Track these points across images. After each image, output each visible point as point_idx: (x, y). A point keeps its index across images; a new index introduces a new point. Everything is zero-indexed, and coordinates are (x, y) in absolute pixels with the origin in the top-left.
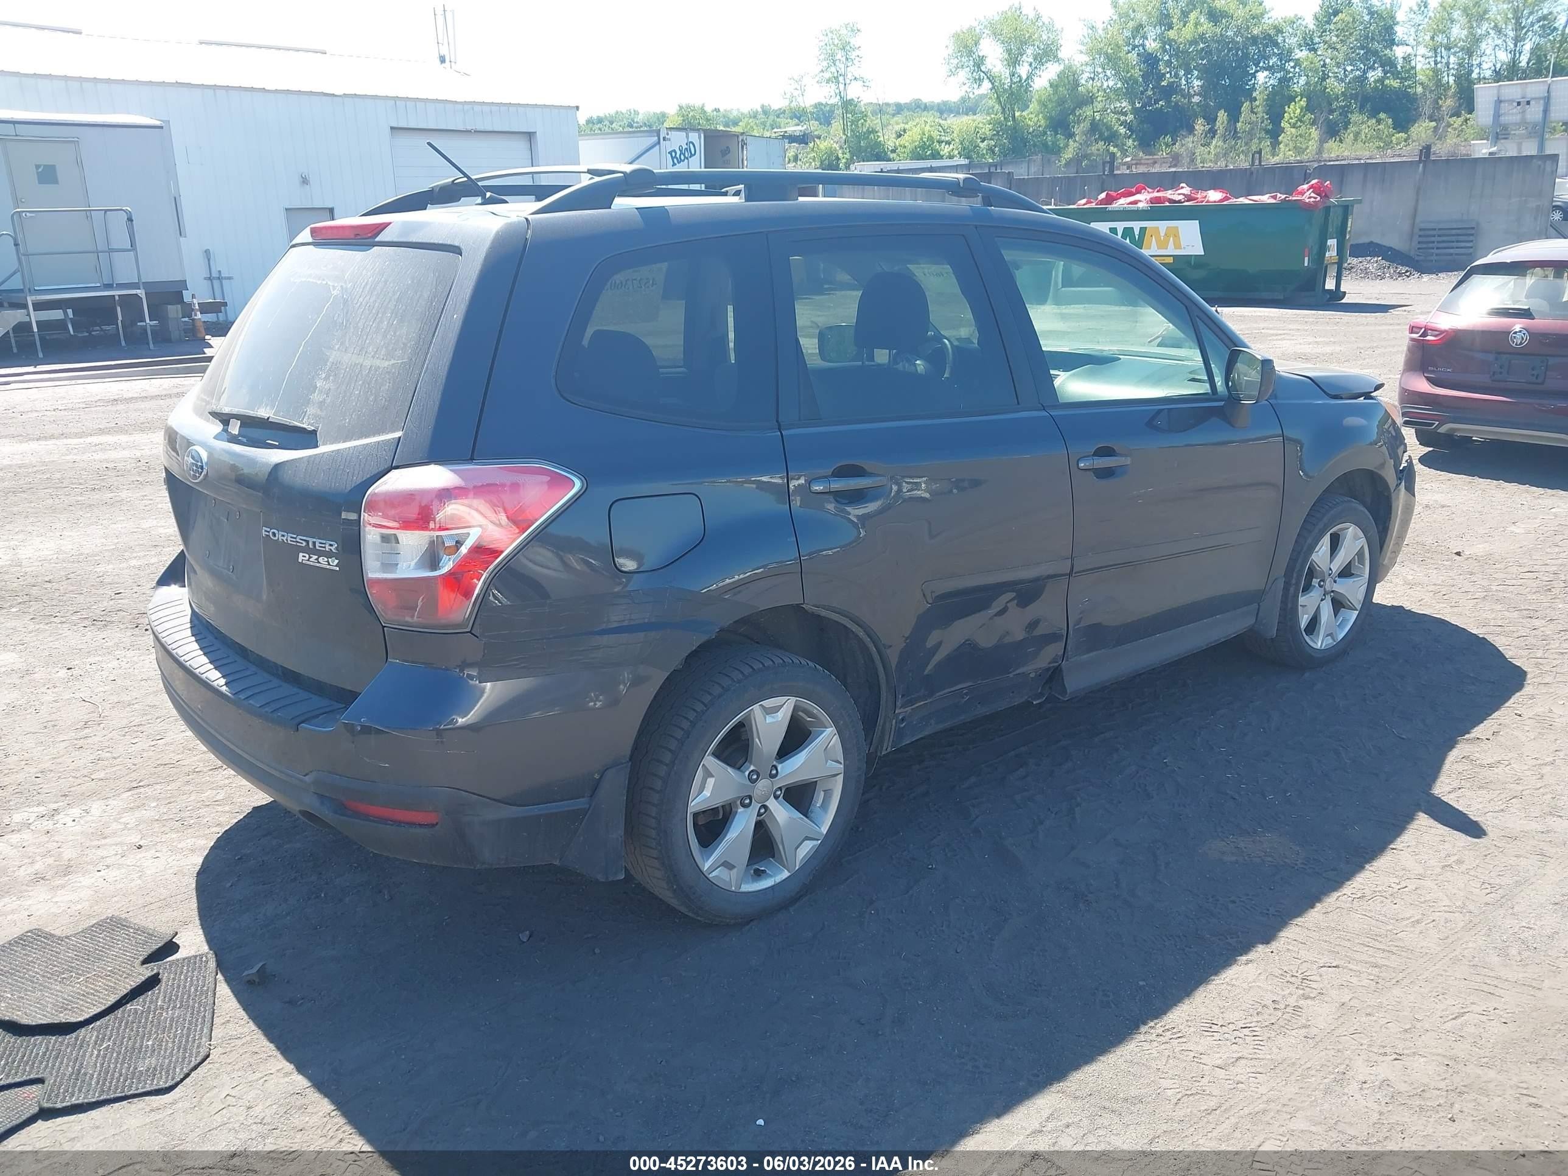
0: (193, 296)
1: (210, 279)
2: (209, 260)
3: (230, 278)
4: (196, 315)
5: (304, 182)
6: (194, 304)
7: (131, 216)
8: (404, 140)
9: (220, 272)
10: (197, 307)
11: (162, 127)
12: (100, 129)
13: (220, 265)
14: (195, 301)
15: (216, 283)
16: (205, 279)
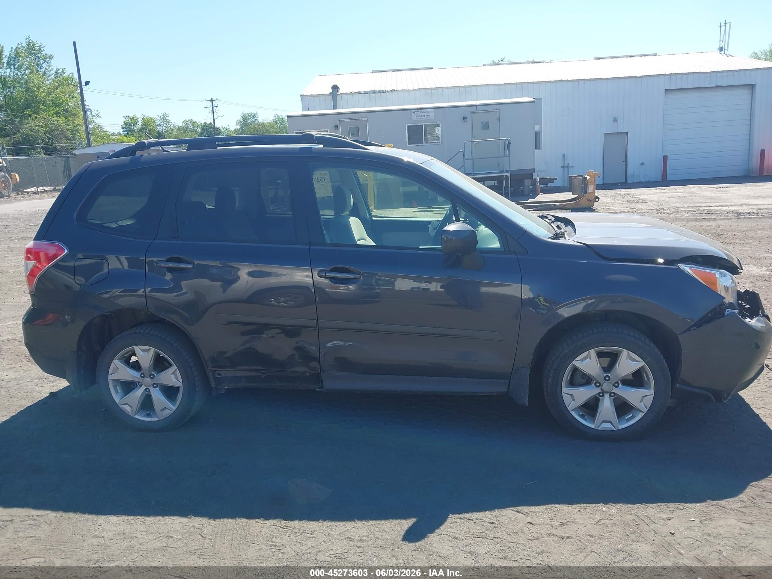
0: (538, 176)
1: (564, 167)
2: (564, 159)
3: (573, 167)
4: (537, 184)
5: (615, 121)
6: (537, 179)
7: (510, 142)
8: (673, 96)
9: (568, 164)
10: (538, 180)
11: (534, 102)
12: (509, 105)
13: (569, 161)
14: (538, 178)
15: (566, 169)
16: (561, 167)
